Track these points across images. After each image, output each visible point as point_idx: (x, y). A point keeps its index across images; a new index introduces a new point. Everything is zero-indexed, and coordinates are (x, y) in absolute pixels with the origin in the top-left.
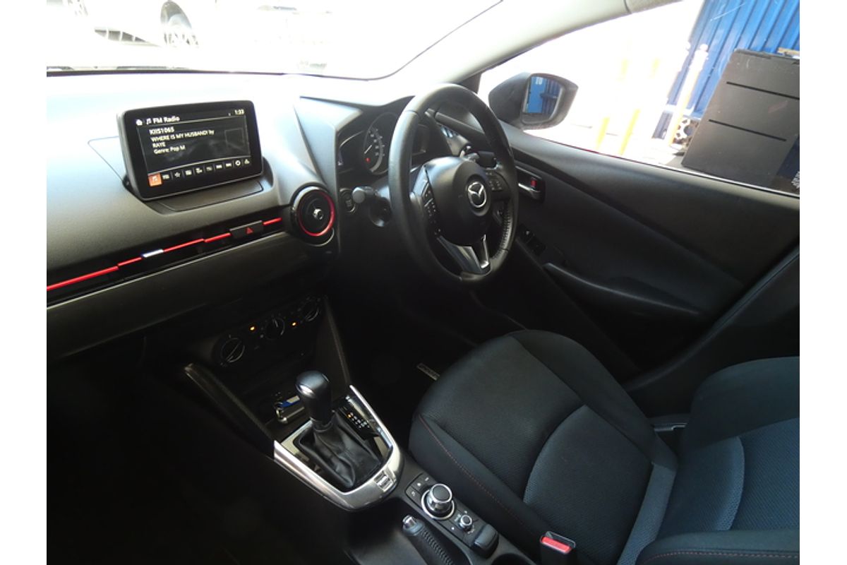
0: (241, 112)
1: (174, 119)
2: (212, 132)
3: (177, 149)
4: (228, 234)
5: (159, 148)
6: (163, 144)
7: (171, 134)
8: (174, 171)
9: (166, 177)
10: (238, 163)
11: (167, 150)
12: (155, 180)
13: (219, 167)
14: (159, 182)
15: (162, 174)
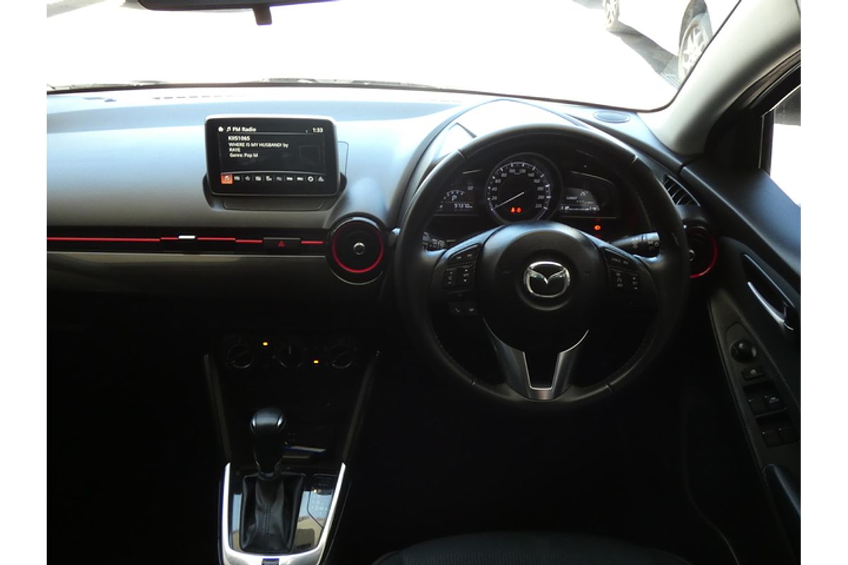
0: (320, 130)
1: (251, 129)
2: (286, 146)
3: (250, 156)
4: (261, 241)
5: (234, 153)
6: (239, 150)
7: (246, 142)
8: (246, 175)
9: (237, 178)
10: (311, 179)
11: (241, 155)
12: (227, 179)
13: (290, 179)
14: (230, 182)
15: (234, 175)
